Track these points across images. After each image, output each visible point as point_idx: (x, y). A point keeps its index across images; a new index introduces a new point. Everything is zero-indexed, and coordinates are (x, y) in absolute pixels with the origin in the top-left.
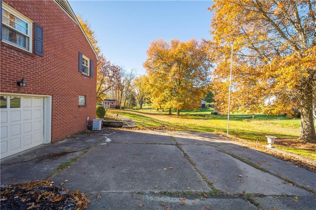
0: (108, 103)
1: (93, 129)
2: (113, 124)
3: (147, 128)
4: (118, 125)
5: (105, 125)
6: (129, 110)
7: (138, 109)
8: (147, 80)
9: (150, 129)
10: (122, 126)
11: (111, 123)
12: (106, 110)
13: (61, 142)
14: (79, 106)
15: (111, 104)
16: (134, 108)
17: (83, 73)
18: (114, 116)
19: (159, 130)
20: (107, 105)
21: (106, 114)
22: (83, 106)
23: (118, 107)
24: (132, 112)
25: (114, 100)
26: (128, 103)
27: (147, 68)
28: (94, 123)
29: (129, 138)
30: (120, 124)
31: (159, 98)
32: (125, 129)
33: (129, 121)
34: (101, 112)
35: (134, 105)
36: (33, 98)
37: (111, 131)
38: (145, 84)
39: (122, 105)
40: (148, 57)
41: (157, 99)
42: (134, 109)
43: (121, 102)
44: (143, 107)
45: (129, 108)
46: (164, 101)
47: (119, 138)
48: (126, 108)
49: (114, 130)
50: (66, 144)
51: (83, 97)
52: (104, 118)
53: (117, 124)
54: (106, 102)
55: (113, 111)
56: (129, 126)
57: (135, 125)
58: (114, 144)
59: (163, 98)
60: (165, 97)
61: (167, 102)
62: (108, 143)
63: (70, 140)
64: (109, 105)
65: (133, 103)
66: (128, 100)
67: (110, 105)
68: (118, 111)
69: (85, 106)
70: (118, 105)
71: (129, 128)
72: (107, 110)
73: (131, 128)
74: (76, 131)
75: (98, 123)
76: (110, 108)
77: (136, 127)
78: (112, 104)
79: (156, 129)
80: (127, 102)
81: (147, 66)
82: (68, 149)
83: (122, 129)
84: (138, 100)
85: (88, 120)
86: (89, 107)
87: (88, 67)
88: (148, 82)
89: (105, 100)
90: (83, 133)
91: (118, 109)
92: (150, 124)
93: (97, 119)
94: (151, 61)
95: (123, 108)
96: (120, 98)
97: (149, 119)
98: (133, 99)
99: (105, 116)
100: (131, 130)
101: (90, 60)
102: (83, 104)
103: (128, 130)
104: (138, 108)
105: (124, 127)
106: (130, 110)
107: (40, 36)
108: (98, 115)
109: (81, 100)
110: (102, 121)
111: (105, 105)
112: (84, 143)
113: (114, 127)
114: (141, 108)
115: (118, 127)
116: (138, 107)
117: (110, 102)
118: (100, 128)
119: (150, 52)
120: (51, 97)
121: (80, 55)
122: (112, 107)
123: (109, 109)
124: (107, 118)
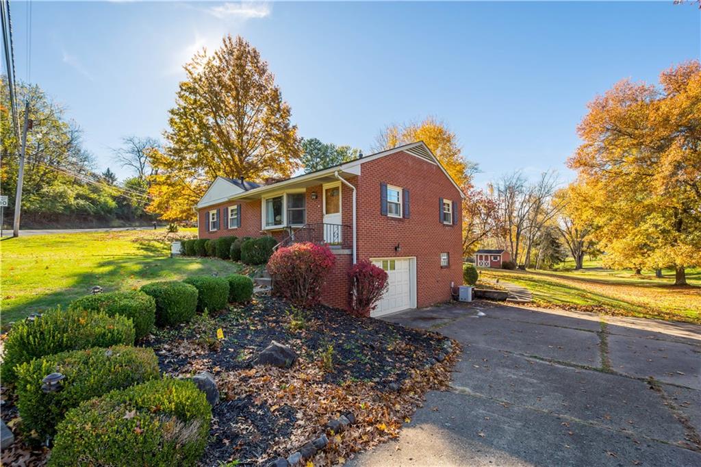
0: (486, 257)
1: (460, 300)
2: (491, 295)
3: (557, 306)
4: (500, 297)
5: (476, 295)
6: (541, 271)
7: (567, 270)
8: (581, 198)
9: (563, 308)
10: (505, 300)
11: (487, 294)
12: (478, 272)
13: (425, 309)
14: (442, 267)
15: (492, 259)
16: (556, 266)
17: (445, 223)
18: (493, 282)
19: (584, 311)
20: (484, 261)
21: (479, 279)
22: (446, 267)
23: (508, 266)
24: (536, 277)
25: (499, 252)
26: (537, 255)
27: (581, 169)
28: (461, 291)
29: (513, 315)
30: (504, 296)
31: (629, 237)
32: (510, 305)
33: (520, 292)
34: (471, 276)
35: (557, 258)
36: (402, 261)
37: (487, 304)
38: (577, 209)
39: (521, 260)
40: (582, 141)
41: (618, 244)
42: (556, 270)
43: (517, 254)
44: (585, 264)
45: (541, 268)
46: (644, 249)
47: (498, 313)
48: (531, 266)
49: (492, 304)
50: (432, 311)
51: (445, 254)
52: (475, 285)
53: (496, 295)
54: (481, 257)
55: (494, 273)
56: (519, 300)
57: (531, 300)
58: (489, 319)
59: (641, 239)
60: (648, 236)
61: (653, 249)
62: (481, 317)
63: (435, 308)
64: (489, 261)
65: (552, 255)
66: (538, 247)
67: (491, 261)
68: (507, 274)
69: (448, 267)
70: (508, 261)
71: (518, 303)
72: (480, 272)
73: (523, 303)
74: (439, 299)
75: (467, 292)
76: (491, 267)
77: (533, 302)
78: (495, 258)
79: (576, 309)
80: (533, 251)
81: (581, 162)
82: (435, 315)
83: (505, 304)
84: (566, 246)
85: (453, 286)
86: (453, 267)
87: (451, 212)
88: (585, 203)
89: (479, 251)
90: (448, 303)
91: (509, 269)
92: (568, 300)
93: (465, 285)
94: (590, 149)
95: (522, 268)
96: (515, 244)
97: (573, 291)
98: (554, 243)
99: (477, 283)
100: (521, 307)
101: (453, 203)
102: (446, 264)
103: (517, 306)
104: (568, 267)
105: (509, 301)
106: (546, 271)
107: (407, 200)
108: (466, 280)
109: (444, 258)
110: (473, 289)
111: (479, 261)
112: (451, 313)
113: (493, 299)
114: (579, 267)
115: (499, 300)
116: (568, 265)
117: (491, 256)
118: (470, 299)
119: (587, 129)
120: (415, 258)
121: (440, 200)
122: (495, 266)
123: (488, 270)
124: (480, 286)
